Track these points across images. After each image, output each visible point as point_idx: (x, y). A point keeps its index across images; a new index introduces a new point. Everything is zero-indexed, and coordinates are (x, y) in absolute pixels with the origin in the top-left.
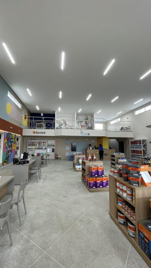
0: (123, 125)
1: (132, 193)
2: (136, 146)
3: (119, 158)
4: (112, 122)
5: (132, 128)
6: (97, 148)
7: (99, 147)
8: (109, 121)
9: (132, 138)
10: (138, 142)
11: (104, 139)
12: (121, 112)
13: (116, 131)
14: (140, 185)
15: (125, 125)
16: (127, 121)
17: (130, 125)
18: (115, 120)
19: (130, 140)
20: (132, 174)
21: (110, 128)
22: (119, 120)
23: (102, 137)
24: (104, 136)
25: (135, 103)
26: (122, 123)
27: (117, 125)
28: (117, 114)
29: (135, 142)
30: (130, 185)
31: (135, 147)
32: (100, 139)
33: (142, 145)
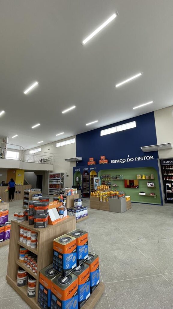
0: (43, 156)
1: (37, 238)
2: (55, 180)
3: (34, 196)
4: (32, 152)
5: (52, 160)
6: (7, 185)
7: (9, 182)
8: (27, 150)
9: (51, 171)
10: (57, 176)
11: (17, 173)
12: (43, 141)
13: (35, 162)
14: (46, 226)
15: (46, 156)
16: (47, 152)
17: (51, 157)
18: (35, 149)
19: (49, 174)
20: (39, 215)
21: (28, 159)
22: (40, 150)
23: (15, 170)
24: (18, 168)
25: (57, 135)
26: (43, 154)
27: (36, 155)
28: (38, 143)
29: (54, 176)
30: (35, 229)
31: (53, 181)
32: (12, 172)
33: (60, 179)
